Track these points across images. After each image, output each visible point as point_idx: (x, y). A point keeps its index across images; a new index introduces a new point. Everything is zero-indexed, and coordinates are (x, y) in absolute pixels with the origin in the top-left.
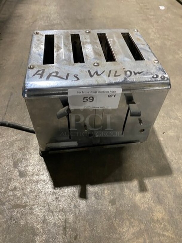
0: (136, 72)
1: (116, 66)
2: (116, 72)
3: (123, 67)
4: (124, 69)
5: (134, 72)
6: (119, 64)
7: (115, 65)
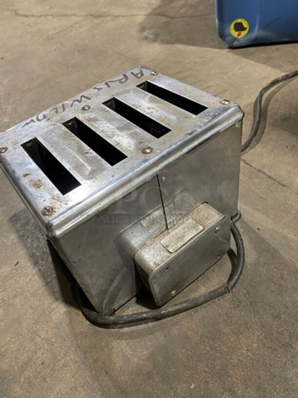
0: (32, 123)
1: (59, 118)
2: (57, 112)
3: (49, 121)
4: (49, 119)
5: (34, 122)
6: (56, 122)
7: (62, 119)
